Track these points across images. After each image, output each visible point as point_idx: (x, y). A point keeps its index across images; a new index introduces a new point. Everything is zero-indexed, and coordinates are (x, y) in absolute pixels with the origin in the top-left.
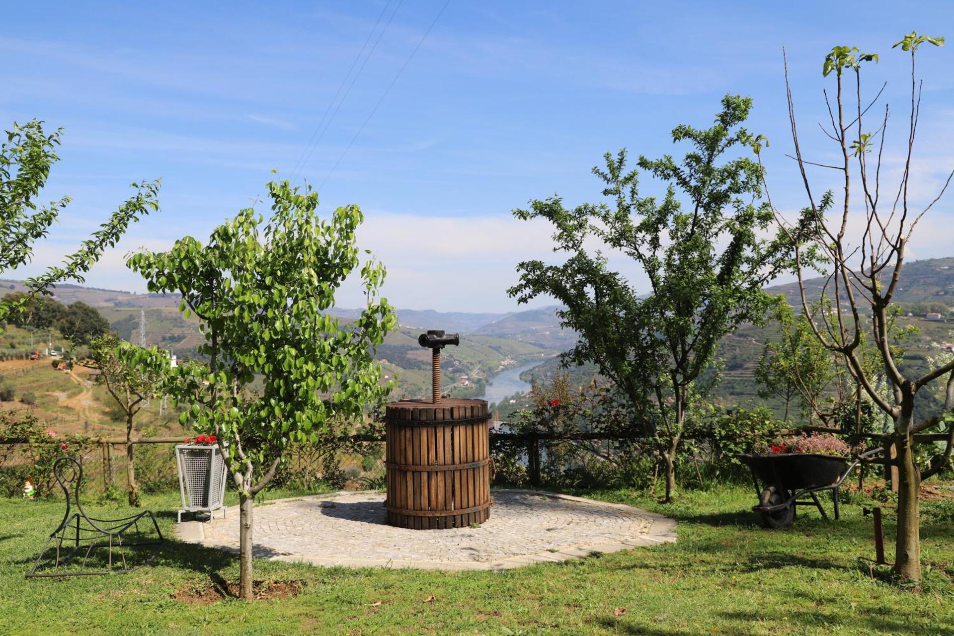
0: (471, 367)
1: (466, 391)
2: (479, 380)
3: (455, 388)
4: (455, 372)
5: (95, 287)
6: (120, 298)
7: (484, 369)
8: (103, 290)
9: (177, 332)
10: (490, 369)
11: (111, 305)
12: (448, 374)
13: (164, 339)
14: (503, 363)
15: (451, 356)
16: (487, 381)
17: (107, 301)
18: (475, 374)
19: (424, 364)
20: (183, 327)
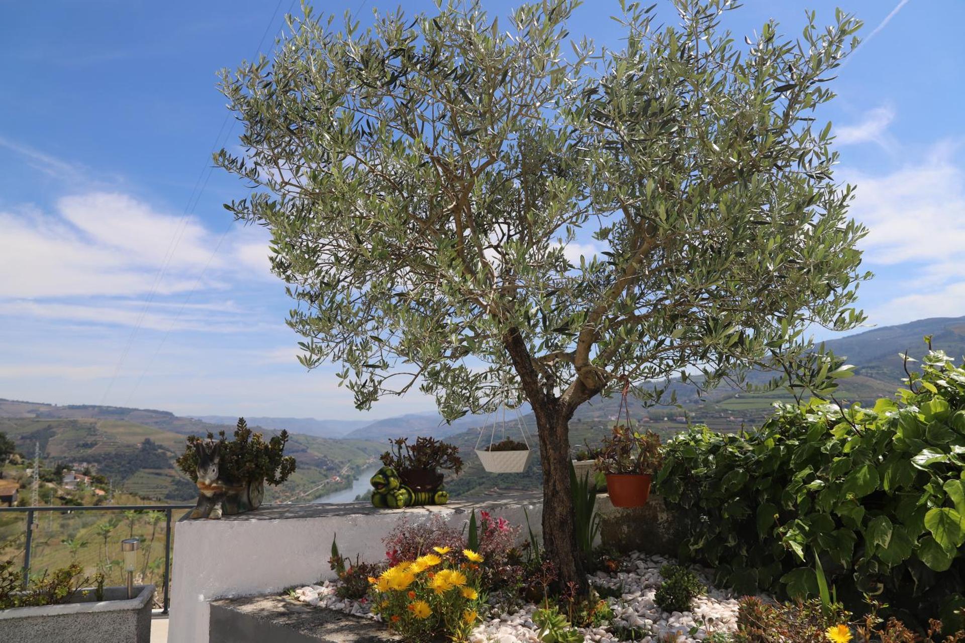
0: (342, 466)
1: (337, 486)
2: (348, 476)
3: (328, 483)
4: (329, 469)
5: (20, 400)
6: (42, 409)
7: (354, 466)
8: (27, 403)
9: (90, 440)
10: (358, 467)
11: (33, 416)
12: (322, 471)
13: (78, 446)
14: (368, 461)
15: (325, 456)
16: (354, 477)
17: (29, 412)
18: (344, 471)
19: (302, 463)
20: (96, 435)
